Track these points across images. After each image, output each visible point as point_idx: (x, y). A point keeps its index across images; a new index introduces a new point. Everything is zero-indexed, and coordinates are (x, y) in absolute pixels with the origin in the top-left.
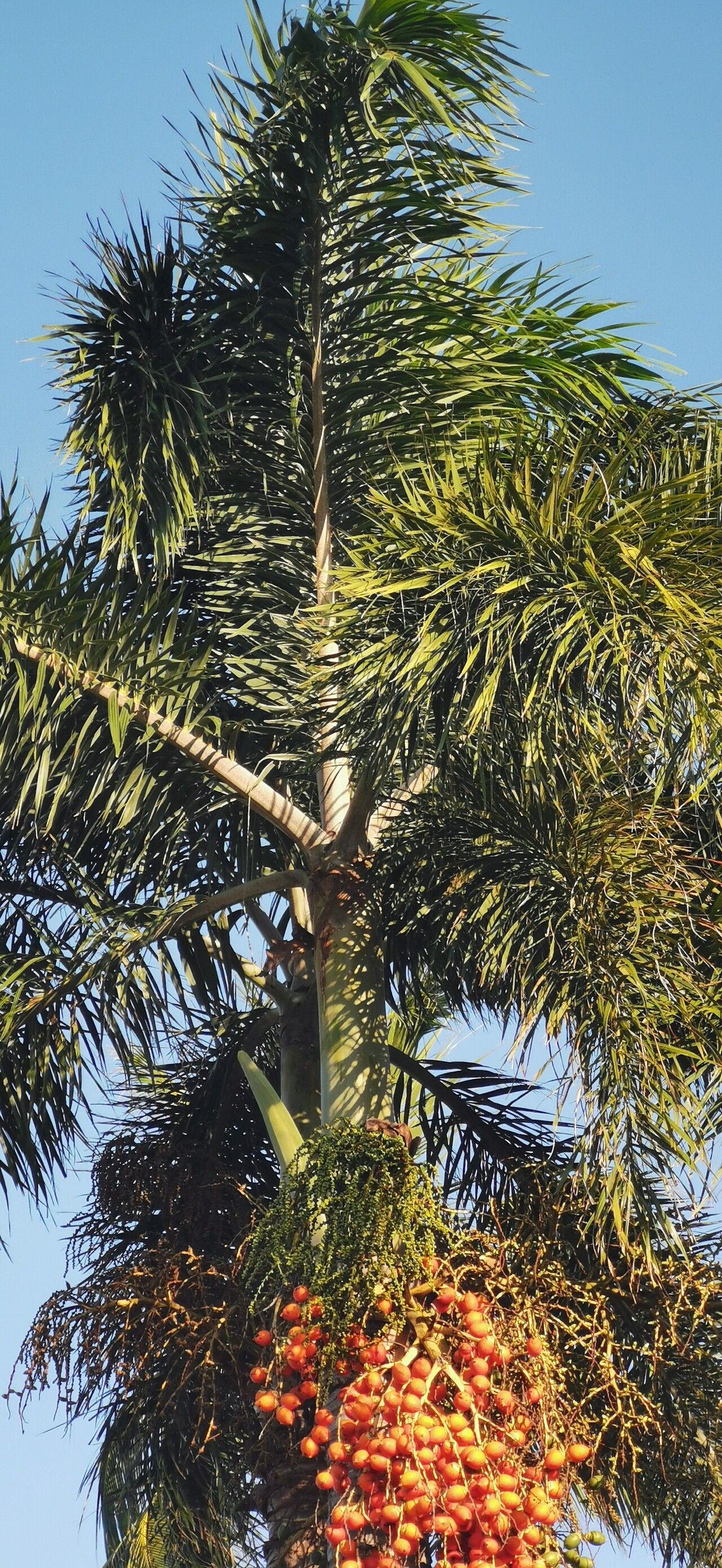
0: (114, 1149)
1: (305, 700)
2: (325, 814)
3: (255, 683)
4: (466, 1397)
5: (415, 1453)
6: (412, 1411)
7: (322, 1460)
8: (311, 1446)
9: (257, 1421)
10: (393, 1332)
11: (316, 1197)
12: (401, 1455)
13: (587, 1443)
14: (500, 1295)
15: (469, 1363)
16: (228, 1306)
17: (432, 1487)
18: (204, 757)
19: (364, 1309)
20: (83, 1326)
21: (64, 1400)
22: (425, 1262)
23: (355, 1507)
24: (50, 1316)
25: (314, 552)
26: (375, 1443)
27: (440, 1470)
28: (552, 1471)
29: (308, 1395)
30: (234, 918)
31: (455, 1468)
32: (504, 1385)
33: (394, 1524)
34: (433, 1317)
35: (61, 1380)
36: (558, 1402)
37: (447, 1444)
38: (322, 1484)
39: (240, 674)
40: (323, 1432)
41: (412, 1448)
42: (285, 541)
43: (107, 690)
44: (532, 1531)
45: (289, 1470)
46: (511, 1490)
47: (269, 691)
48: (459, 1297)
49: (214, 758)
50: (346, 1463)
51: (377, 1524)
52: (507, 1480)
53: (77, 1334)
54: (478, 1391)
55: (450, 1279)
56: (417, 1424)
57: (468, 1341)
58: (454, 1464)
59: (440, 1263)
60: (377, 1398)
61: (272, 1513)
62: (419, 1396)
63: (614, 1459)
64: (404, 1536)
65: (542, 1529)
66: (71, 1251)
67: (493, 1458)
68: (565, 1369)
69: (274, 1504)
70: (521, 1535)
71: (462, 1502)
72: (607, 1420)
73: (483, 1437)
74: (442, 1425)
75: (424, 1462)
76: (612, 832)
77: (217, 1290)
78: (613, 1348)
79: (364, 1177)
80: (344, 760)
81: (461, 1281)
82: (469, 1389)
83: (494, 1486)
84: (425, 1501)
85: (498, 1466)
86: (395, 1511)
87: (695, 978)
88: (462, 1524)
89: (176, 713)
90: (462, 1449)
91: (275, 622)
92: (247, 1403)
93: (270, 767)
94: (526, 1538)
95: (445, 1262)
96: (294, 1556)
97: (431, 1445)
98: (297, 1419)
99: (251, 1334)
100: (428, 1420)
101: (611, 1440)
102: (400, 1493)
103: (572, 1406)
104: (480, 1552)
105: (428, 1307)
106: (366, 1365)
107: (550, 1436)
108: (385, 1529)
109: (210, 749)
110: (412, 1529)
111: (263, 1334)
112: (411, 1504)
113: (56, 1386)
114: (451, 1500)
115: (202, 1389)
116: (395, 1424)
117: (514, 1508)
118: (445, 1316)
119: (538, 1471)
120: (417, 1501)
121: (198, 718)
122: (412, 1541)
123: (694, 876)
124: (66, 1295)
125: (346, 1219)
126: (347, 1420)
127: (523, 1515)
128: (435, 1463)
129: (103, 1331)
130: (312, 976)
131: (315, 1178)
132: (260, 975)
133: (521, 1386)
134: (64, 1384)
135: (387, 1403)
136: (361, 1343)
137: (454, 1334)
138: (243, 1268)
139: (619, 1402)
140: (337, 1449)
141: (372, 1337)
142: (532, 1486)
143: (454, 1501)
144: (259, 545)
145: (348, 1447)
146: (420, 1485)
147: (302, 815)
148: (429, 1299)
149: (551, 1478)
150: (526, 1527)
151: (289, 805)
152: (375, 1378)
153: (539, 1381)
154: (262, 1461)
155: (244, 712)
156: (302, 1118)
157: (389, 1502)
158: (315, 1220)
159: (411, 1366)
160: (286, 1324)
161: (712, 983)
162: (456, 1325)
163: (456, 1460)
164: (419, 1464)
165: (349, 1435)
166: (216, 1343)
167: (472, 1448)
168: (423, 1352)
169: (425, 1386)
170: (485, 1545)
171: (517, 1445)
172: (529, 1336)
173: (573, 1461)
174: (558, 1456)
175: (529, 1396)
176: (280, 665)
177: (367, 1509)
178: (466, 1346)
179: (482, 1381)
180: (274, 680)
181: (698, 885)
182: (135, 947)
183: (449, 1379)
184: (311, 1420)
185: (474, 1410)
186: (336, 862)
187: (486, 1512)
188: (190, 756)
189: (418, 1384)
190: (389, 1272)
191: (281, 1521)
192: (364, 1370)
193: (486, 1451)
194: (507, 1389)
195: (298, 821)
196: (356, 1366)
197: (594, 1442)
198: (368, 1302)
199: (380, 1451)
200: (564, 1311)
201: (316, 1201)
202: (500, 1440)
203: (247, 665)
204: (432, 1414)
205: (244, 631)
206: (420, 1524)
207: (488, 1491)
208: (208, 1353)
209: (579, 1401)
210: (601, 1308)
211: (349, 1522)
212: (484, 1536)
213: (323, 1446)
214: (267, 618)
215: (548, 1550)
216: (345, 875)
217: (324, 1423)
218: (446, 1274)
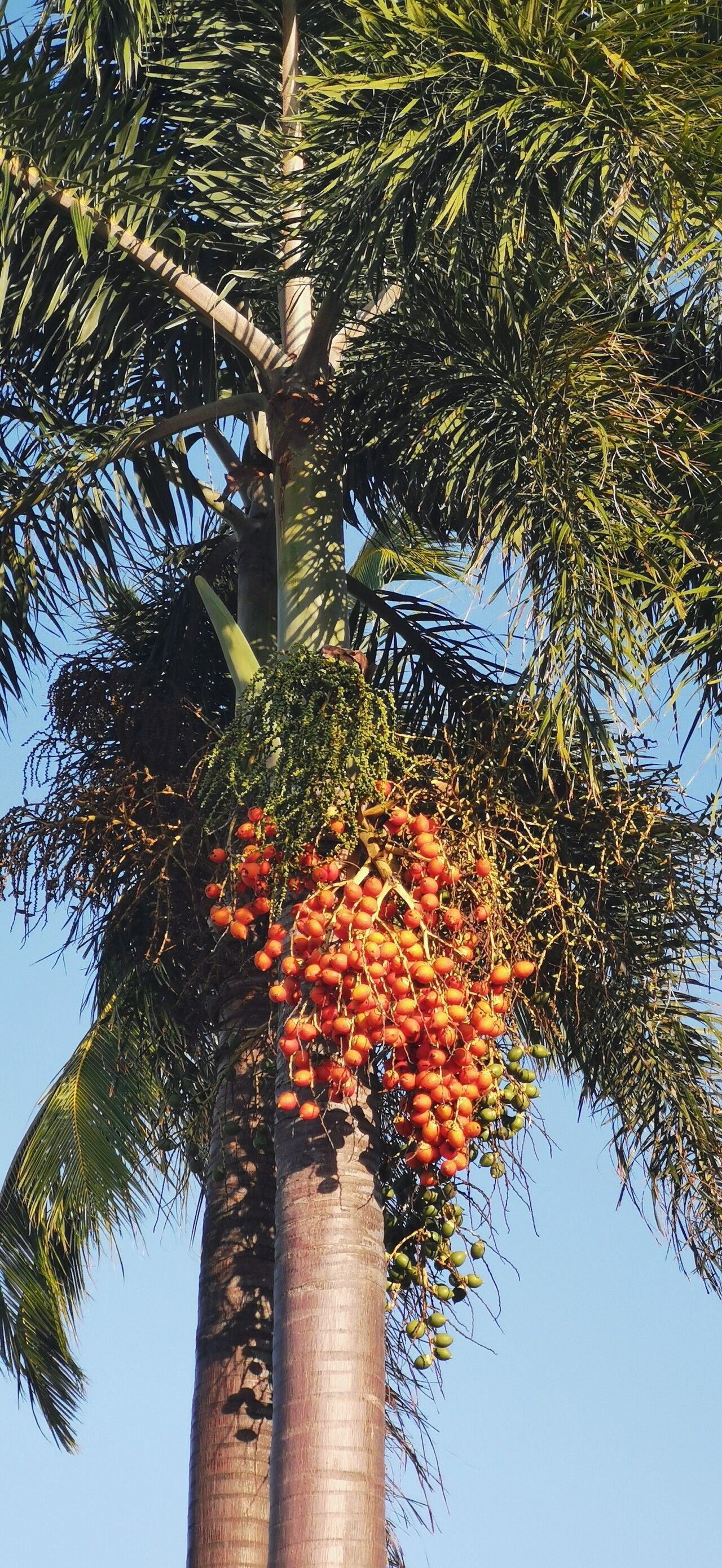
0: (70, 670)
1: (269, 216)
2: (286, 337)
3: (216, 197)
4: (416, 914)
5: (366, 968)
6: (364, 928)
7: (274, 972)
8: (264, 960)
9: (211, 935)
10: (346, 852)
11: (272, 721)
12: (352, 970)
13: (531, 961)
14: (451, 817)
15: (419, 882)
16: (182, 825)
17: (382, 1000)
18: (164, 273)
19: (317, 830)
20: (41, 841)
21: (21, 912)
22: (378, 785)
23: (307, 1020)
24: (8, 830)
25: (280, 60)
26: (328, 958)
27: (389, 984)
28: (496, 986)
29: (262, 910)
30: (190, 441)
31: (405, 983)
32: (452, 903)
33: (345, 1035)
34: (385, 838)
35: (17, 893)
36: (504, 920)
37: (397, 960)
38: (275, 997)
39: (203, 188)
40: (276, 946)
41: (363, 962)
42: (249, 47)
43: (67, 199)
44: (479, 1043)
45: (241, 982)
46: (457, 1003)
47: (232, 205)
48: (411, 819)
49: (175, 274)
50: (298, 976)
51: (329, 1035)
52: (454, 994)
53: (34, 848)
54: (426, 909)
55: (403, 801)
56: (368, 940)
57: (419, 861)
58: (404, 979)
59: (392, 786)
60: (328, 916)
61: (222, 1023)
62: (371, 913)
63: (557, 976)
64: (355, 1047)
65: (486, 1041)
66: (29, 769)
67: (441, 973)
68: (512, 889)
69: (225, 1015)
70: (467, 1047)
71: (411, 1015)
72: (551, 939)
73: (431, 953)
74: (392, 941)
75: (375, 976)
76: (577, 358)
77: (173, 809)
78: (560, 870)
79: (320, 702)
80: (307, 280)
81: (413, 805)
82: (419, 906)
83: (442, 999)
84: (376, 1013)
85: (446, 980)
86: (346, 1023)
87: (653, 507)
88: (410, 1036)
89: (137, 224)
90: (412, 964)
91: (241, 132)
92: (201, 917)
93: (232, 284)
94: (472, 1050)
95: (398, 785)
96: (244, 1065)
97: (381, 960)
98: (250, 934)
99: (206, 851)
100: (379, 936)
101: (555, 957)
102: (352, 1005)
103: (518, 924)
104: (427, 1063)
105: (380, 828)
106: (319, 884)
107: (496, 952)
108: (336, 1040)
109: (171, 265)
110: (363, 1041)
111: (218, 852)
112: (362, 1017)
113: (13, 898)
114: (400, 1013)
115: (157, 903)
116: (346, 940)
117: (460, 1020)
118: (395, 837)
119: (484, 986)
120: (367, 1014)
121: (159, 231)
122: (362, 1051)
123: (657, 404)
124: (25, 812)
125: (301, 743)
126: (299, 935)
127: (468, 1028)
128: (385, 977)
129: (60, 845)
130: (270, 502)
131: (271, 702)
132: (219, 500)
133: (469, 904)
134: (21, 897)
135: (339, 920)
136: (314, 862)
137: (405, 854)
138: (199, 788)
139: (564, 921)
140: (290, 963)
141: (325, 856)
142: (478, 999)
143: (403, 1014)
144: (226, 51)
145: (300, 961)
146: (370, 998)
147: (264, 337)
148: (381, 820)
149: (497, 993)
150: (472, 1039)
151: (252, 324)
152: (328, 895)
153: (487, 900)
154: (214, 973)
155: (206, 226)
156: (258, 644)
157: (341, 1014)
158: (270, 743)
159: (363, 884)
160: (242, 842)
161: (670, 510)
162: (407, 846)
163: (405, 974)
164: (369, 978)
165: (301, 949)
166: (171, 858)
167: (421, 963)
168: (375, 872)
169: (376, 904)
170: (432, 1056)
171: (464, 961)
172: (478, 857)
173: (519, 977)
174: (503, 972)
175: (477, 914)
176: (244, 178)
177: (318, 1021)
178: (417, 866)
179: (431, 900)
180: (236, 193)
181: (660, 412)
182: (92, 467)
183: (399, 897)
184: (264, 936)
185: (423, 927)
186: (297, 386)
187: (434, 1025)
188: (149, 270)
189: (369, 901)
190: (342, 794)
191: (232, 1030)
192: (317, 888)
193: (434, 967)
194: (456, 907)
195: (261, 343)
196: (309, 881)
197: (539, 959)
198: (322, 822)
199: (332, 965)
200: (513, 834)
201: (271, 724)
202: (448, 956)
203: (211, 178)
204: (382, 930)
205: (207, 141)
206: (369, 1035)
207: (436, 1004)
208: (163, 870)
209: (525, 920)
210: (549, 832)
211: (302, 1033)
212: (432, 1047)
213: (277, 960)
214: (232, 128)
215: (492, 1061)
216: (306, 400)
217: (278, 937)
218: (398, 796)
